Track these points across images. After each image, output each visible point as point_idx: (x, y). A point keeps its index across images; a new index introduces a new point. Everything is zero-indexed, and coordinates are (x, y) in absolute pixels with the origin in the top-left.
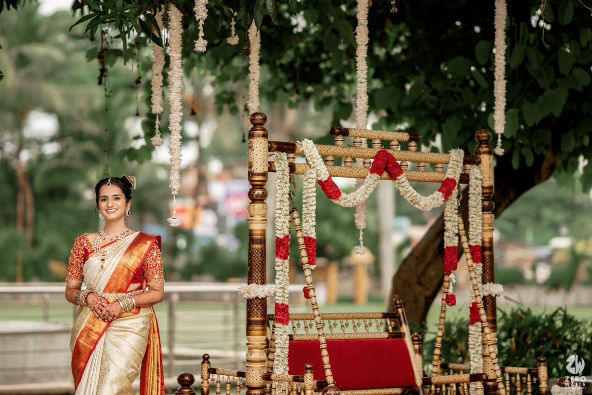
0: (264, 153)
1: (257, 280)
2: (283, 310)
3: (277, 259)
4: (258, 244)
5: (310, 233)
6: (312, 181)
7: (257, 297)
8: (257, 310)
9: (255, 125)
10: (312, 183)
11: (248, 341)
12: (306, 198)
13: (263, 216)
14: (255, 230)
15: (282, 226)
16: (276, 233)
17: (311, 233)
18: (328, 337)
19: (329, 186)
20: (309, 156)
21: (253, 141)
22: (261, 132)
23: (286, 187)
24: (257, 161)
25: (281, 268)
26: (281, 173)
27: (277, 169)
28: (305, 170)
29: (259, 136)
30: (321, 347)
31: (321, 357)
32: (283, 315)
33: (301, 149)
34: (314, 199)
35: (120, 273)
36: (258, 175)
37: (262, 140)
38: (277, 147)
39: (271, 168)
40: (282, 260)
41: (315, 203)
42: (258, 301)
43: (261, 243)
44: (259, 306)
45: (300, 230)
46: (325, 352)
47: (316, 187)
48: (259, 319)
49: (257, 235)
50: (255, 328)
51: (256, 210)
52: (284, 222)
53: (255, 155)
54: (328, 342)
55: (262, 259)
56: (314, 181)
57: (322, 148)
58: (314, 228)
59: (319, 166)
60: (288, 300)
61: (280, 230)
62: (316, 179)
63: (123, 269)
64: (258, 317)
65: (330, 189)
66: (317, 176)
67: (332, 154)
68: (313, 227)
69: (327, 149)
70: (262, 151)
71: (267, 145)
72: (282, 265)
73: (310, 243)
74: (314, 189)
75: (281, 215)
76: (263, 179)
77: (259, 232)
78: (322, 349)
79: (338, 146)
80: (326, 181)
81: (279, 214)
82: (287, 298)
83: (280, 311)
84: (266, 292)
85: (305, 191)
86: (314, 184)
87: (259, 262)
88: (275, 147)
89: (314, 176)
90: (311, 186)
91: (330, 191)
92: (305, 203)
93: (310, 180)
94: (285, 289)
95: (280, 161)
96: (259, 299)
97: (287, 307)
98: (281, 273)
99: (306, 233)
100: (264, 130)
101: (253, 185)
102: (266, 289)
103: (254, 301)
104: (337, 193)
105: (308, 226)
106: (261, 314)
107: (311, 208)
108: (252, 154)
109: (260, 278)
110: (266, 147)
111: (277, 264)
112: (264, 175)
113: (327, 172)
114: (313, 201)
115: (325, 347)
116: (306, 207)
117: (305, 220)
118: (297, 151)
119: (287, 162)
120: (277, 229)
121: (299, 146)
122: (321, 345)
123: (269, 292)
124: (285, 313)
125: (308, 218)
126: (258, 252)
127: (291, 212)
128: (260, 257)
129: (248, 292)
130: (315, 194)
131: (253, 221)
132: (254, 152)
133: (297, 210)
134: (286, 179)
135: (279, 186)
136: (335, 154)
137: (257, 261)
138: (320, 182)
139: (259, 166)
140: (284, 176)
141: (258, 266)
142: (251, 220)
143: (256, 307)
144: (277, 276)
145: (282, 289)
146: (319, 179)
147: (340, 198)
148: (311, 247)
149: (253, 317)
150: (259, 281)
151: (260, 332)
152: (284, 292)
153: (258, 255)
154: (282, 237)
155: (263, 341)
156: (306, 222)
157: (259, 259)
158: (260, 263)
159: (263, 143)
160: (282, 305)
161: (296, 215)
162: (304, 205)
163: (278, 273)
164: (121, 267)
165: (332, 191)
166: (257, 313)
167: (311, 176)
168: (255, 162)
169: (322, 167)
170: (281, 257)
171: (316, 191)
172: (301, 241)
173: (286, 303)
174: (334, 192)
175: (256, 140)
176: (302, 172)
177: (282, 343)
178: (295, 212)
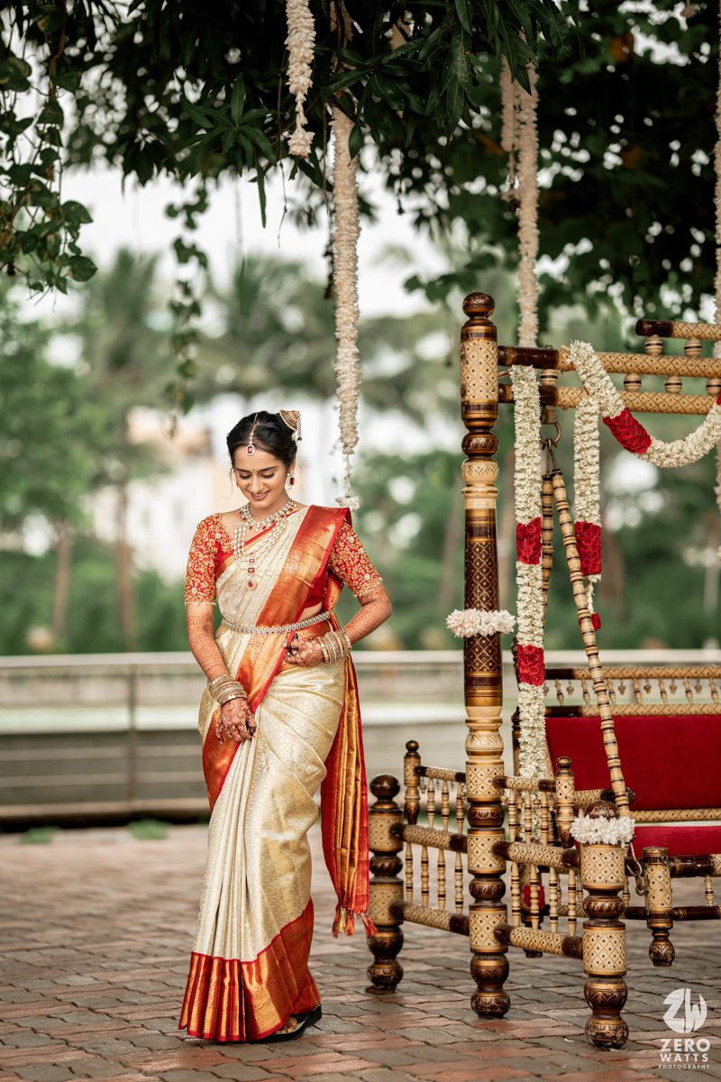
0: (488, 367)
1: (479, 602)
2: (531, 658)
3: (519, 564)
4: (480, 536)
5: (587, 515)
6: (591, 418)
7: (479, 635)
8: (480, 657)
9: (471, 315)
10: (591, 422)
11: (469, 716)
12: (580, 452)
13: (489, 485)
14: (477, 510)
15: (526, 502)
16: (516, 516)
17: (591, 515)
18: (617, 711)
19: (625, 427)
20: (584, 373)
21: (467, 347)
22: (481, 329)
23: (533, 430)
24: (474, 381)
25: (526, 580)
26: (523, 403)
27: (516, 397)
28: (578, 399)
29: (479, 335)
30: (603, 727)
31: (602, 745)
32: (530, 666)
33: (568, 361)
34: (596, 452)
35: (285, 591)
36: (478, 407)
37: (482, 342)
38: (518, 357)
39: (505, 397)
40: (527, 566)
41: (597, 459)
42: (481, 642)
43: (486, 535)
44: (484, 651)
45: (567, 509)
46: (609, 737)
47: (600, 429)
48: (486, 674)
49: (480, 519)
50: (478, 691)
51: (474, 474)
52: (531, 495)
53: (471, 370)
54: (615, 718)
55: (487, 563)
56: (596, 417)
57: (613, 358)
58: (597, 505)
59: (602, 389)
60: (541, 639)
61: (523, 509)
62: (600, 415)
63: (290, 583)
64: (482, 670)
65: (628, 434)
66: (601, 409)
67: (636, 369)
68: (594, 505)
69: (625, 360)
70: (484, 363)
71: (493, 352)
72: (527, 575)
73: (589, 533)
74: (596, 434)
75: (523, 483)
76: (487, 416)
77: (483, 514)
78: (604, 729)
79: (650, 354)
80: (617, 419)
81: (521, 480)
82: (538, 634)
83: (525, 660)
84: (495, 625)
85: (578, 439)
86: (595, 425)
87: (481, 570)
88: (513, 356)
89: (595, 408)
90: (588, 427)
91: (626, 438)
92: (579, 460)
93: (587, 417)
94: (534, 619)
95: (522, 382)
96: (484, 638)
97: (540, 652)
98: (526, 589)
99: (581, 516)
100: (487, 324)
101: (469, 428)
102: (494, 619)
103: (475, 642)
104: (642, 440)
105: (584, 503)
106: (488, 664)
107: (589, 469)
108: (465, 370)
109: (484, 599)
110: (490, 356)
111: (520, 572)
112: (490, 407)
113: (620, 402)
114: (594, 456)
115: (610, 726)
116: (581, 468)
117: (578, 492)
118: (560, 364)
119: (536, 384)
120: (519, 509)
121: (564, 355)
122: (603, 723)
123: (500, 624)
124: (536, 663)
125: (583, 487)
126: (480, 551)
127: (548, 478)
128: (485, 559)
129: (461, 626)
130: (597, 443)
131: (470, 495)
132: (468, 366)
133: (560, 474)
134: (533, 414)
135: (520, 428)
136: (642, 369)
137: (478, 567)
138: (607, 420)
139: (478, 391)
140: (527, 409)
141: (481, 577)
142: (467, 492)
143: (478, 653)
144: (520, 595)
145: (530, 620)
146: (605, 414)
147: (649, 450)
148: (590, 542)
149: (474, 670)
150: (482, 604)
151: (489, 699)
152: (533, 625)
153: (481, 556)
154: (525, 522)
155: (493, 716)
156: (581, 495)
157: (481, 563)
158: (485, 570)
159: (484, 350)
160: (530, 648)
161: (558, 481)
162: (576, 465)
163: (522, 590)
164: (286, 579)
165: (631, 436)
166: (481, 664)
167: (589, 409)
168: (471, 384)
169: (608, 392)
170: (525, 560)
171: (599, 438)
172: (568, 529)
173: (539, 645)
174: (635, 438)
175: (471, 344)
176: (572, 404)
177: (532, 719)
178: (557, 476)
